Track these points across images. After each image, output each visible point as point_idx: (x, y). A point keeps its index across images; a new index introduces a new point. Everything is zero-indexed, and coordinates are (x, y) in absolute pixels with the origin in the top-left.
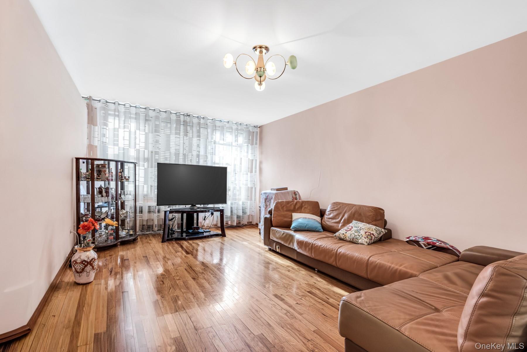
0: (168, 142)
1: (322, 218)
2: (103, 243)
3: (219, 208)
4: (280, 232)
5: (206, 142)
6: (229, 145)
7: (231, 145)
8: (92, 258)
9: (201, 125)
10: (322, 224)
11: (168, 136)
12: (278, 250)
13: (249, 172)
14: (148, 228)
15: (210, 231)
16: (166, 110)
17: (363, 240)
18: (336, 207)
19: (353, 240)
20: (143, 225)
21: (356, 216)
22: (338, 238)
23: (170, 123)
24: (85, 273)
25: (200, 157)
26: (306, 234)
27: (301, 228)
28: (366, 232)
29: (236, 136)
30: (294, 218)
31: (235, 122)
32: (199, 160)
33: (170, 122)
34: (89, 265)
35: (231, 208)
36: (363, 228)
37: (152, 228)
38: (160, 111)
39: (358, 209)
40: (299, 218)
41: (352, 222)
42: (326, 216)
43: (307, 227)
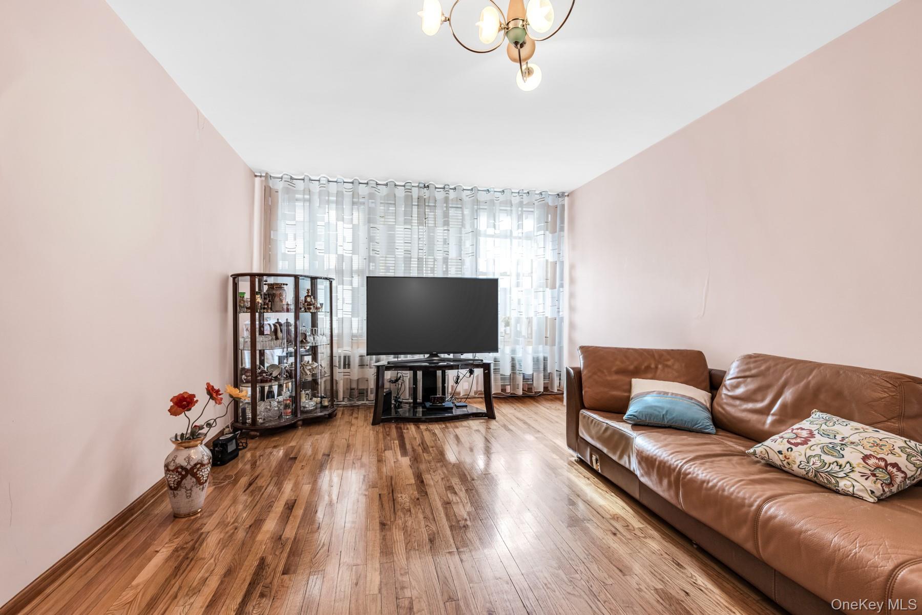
0: (391, 240)
1: (715, 392)
2: (274, 421)
3: (482, 360)
4: (598, 424)
5: (461, 233)
6: (506, 237)
7: (509, 235)
8: (196, 462)
9: (450, 202)
10: (712, 411)
11: (391, 228)
12: (596, 466)
13: (547, 287)
14: (359, 393)
15: (467, 406)
16: (386, 182)
17: (855, 483)
18: (755, 368)
19: (816, 476)
20: (352, 389)
21: (822, 397)
22: (763, 462)
23: (395, 204)
24: (183, 490)
25: (449, 264)
26: (663, 437)
27: (650, 418)
28: (866, 458)
29: (520, 218)
30: (635, 392)
31: (517, 191)
32: (447, 268)
33: (393, 202)
34: (189, 476)
35: (513, 359)
36: (852, 439)
37: (367, 396)
38: (377, 184)
39: (828, 376)
40: (648, 393)
41: (809, 416)
42: (724, 388)
43: (669, 417)
